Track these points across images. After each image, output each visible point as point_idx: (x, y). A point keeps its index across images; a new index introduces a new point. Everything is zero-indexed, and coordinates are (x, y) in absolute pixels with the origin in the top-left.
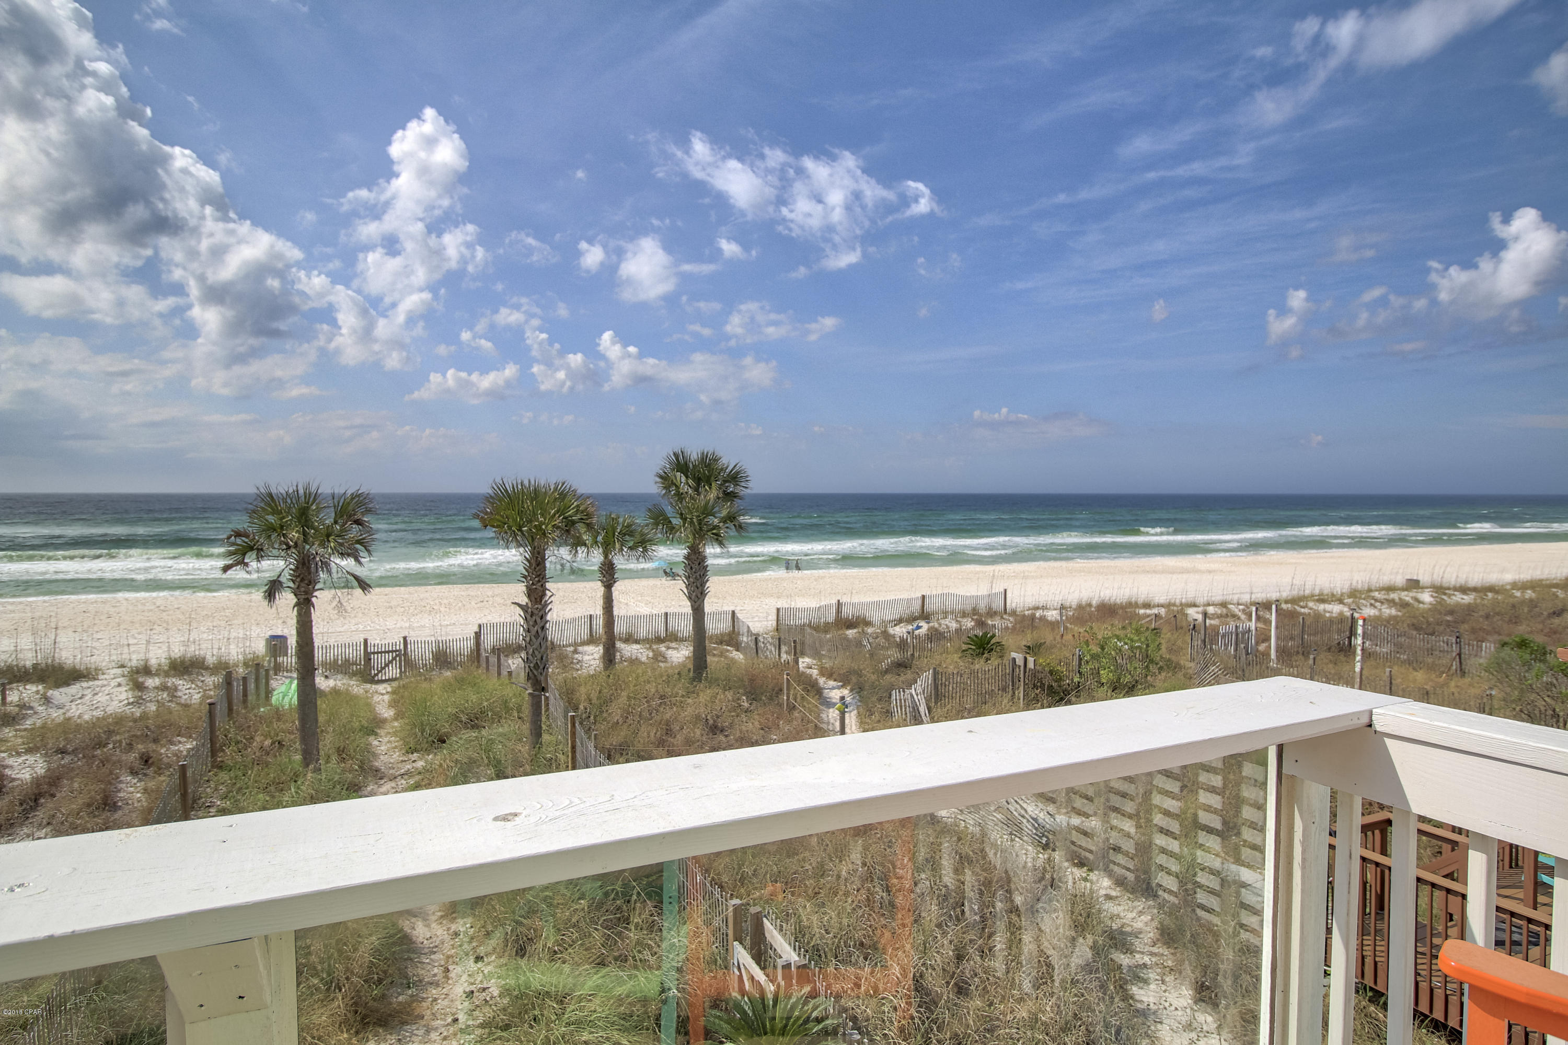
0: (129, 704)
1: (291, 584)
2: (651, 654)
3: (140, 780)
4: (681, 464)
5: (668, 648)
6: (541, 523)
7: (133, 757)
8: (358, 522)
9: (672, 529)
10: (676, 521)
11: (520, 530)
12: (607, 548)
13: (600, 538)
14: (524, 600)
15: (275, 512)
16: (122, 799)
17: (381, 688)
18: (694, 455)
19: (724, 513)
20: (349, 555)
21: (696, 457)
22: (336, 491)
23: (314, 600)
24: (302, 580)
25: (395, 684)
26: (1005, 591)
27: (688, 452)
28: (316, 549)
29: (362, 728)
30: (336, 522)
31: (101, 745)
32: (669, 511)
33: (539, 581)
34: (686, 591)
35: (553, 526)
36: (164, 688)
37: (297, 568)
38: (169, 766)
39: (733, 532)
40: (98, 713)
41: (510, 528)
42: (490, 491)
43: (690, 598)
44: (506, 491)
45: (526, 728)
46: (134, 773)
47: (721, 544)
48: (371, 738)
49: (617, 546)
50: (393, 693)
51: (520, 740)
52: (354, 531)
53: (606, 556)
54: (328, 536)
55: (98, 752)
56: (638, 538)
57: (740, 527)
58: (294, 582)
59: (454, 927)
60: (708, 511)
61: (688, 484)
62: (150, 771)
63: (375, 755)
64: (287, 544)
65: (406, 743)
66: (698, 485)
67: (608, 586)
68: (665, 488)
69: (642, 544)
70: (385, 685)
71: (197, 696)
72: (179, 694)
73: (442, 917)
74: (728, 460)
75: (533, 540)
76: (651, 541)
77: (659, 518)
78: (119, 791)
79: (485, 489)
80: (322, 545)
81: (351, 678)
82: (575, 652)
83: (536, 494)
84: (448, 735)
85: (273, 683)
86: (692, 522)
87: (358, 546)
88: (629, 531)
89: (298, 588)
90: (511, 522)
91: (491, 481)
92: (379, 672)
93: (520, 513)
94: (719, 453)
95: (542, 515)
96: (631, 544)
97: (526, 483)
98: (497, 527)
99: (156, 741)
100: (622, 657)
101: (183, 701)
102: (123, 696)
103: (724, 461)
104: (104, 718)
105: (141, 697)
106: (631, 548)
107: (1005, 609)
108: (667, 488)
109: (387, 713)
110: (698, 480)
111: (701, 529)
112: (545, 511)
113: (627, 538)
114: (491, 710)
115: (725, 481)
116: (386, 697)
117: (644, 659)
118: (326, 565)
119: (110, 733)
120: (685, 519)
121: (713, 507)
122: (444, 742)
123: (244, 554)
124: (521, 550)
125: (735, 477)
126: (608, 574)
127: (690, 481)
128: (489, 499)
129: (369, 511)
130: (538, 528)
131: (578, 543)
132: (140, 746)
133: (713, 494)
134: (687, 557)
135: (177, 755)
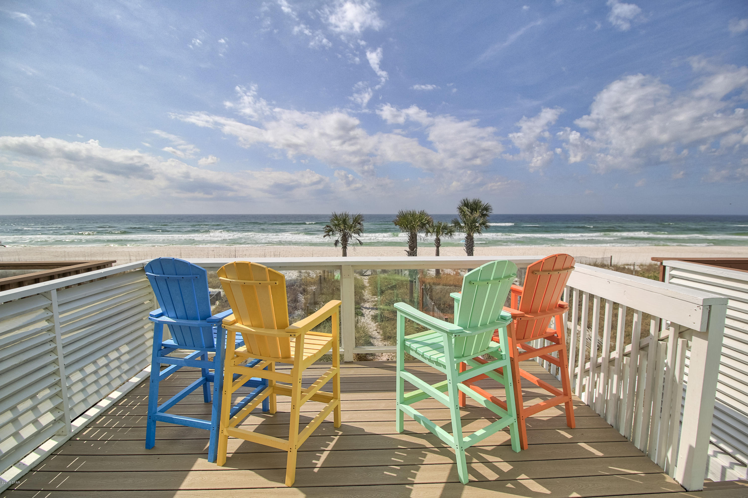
0: (298, 276)
1: (341, 242)
2: (455, 273)
3: (303, 296)
4: (466, 204)
5: (461, 271)
6: (414, 224)
7: (301, 289)
8: (359, 223)
9: (461, 227)
10: (462, 225)
11: (407, 226)
12: (438, 233)
13: (435, 230)
14: (408, 249)
15: (337, 220)
16: (299, 300)
17: (365, 277)
18: (471, 200)
19: (481, 222)
20: (357, 233)
21: (471, 201)
22: (354, 214)
23: (347, 247)
24: (344, 241)
25: (369, 277)
26: (611, 256)
27: (468, 199)
28: (347, 231)
29: (360, 287)
30: (353, 223)
31: (293, 285)
32: (460, 220)
33: (413, 244)
34: (465, 249)
35: (418, 225)
36: (306, 273)
37: (343, 237)
38: (310, 292)
39: (485, 229)
40: (290, 278)
41: (404, 226)
42: (398, 214)
43: (467, 252)
44: (403, 214)
45: (408, 292)
46: (301, 293)
47: (479, 233)
48: (363, 291)
49: (441, 233)
50: (369, 279)
51: (407, 295)
52: (358, 226)
53: (437, 236)
54: (351, 227)
55: (292, 287)
56: (448, 230)
57: (487, 227)
58: (342, 241)
59: (384, 343)
60: (475, 221)
61: (468, 211)
62: (305, 293)
63: (364, 296)
64: (340, 230)
65: (372, 293)
66: (472, 211)
67: (438, 247)
68: (460, 212)
69: (450, 232)
70: (367, 277)
71: (315, 276)
72: (310, 275)
73: (381, 340)
74: (484, 202)
75: (411, 230)
76: (453, 231)
77: (457, 223)
78: (298, 298)
79: (397, 213)
80: (350, 231)
81: (357, 274)
82: (428, 270)
83: (413, 215)
84: (385, 291)
85: (335, 274)
86: (468, 225)
87: (359, 231)
88: (445, 228)
89: (343, 243)
90: (404, 224)
91: (398, 211)
92: (365, 272)
93: (407, 221)
94: (481, 200)
95: (414, 222)
96: (446, 232)
97: (411, 211)
98: (400, 225)
99: (306, 286)
100: (444, 273)
101: (311, 277)
102: (296, 274)
103: (483, 203)
104: (291, 280)
105: (301, 275)
106: (446, 234)
107: (611, 264)
108: (461, 212)
109: (367, 285)
110: (472, 210)
111: (471, 228)
112: (415, 220)
113: (444, 230)
114: (398, 285)
115: (482, 210)
116: (367, 280)
117: (452, 274)
118: (351, 236)
119: (295, 283)
120: (465, 224)
121: (477, 219)
122: (383, 293)
123: (329, 232)
124: (407, 233)
125: (486, 209)
126: (438, 243)
127: (469, 210)
128: (397, 216)
129: (362, 220)
130: (413, 226)
131: (428, 232)
132: (303, 286)
133: (477, 215)
134: (466, 238)
135: (312, 290)
